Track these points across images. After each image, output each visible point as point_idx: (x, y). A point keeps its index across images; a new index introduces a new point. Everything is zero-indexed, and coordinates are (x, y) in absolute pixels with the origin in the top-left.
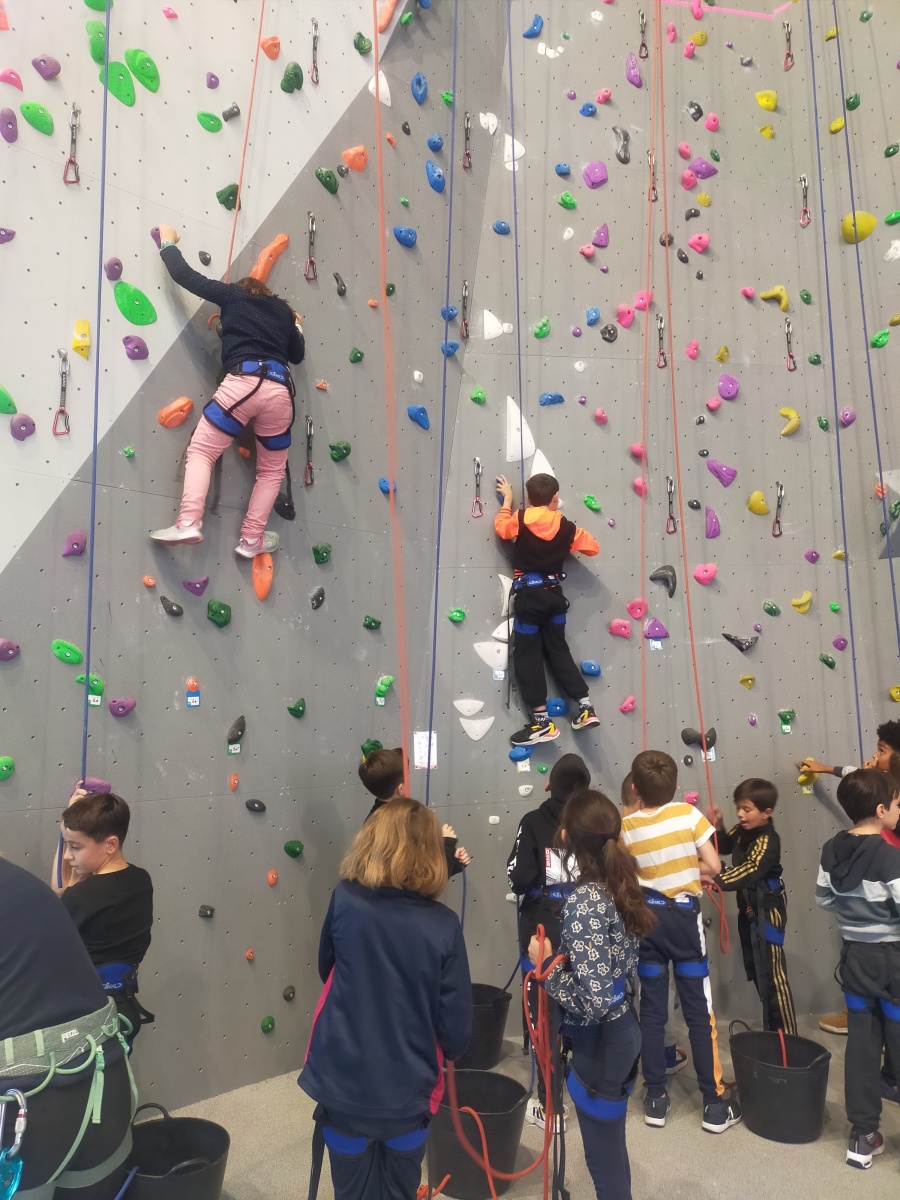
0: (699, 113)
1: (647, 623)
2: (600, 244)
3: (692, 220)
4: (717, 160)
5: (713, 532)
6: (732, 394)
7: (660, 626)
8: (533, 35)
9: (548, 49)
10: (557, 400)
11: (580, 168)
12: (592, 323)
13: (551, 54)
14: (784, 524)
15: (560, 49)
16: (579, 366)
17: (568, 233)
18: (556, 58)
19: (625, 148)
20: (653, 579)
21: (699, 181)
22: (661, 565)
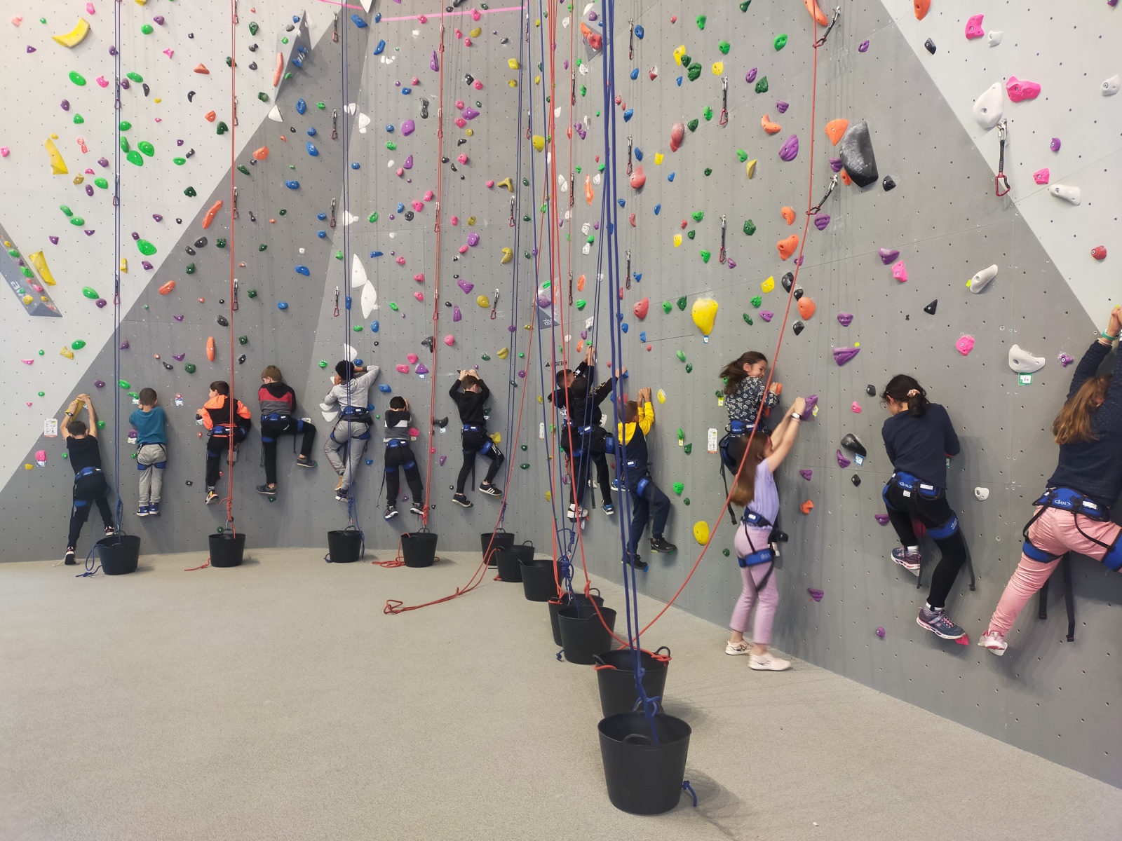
0: (471, 80)
1: (417, 366)
2: (409, 167)
3: (462, 145)
4: (480, 107)
5: (458, 318)
6: (475, 243)
7: (424, 367)
8: (378, 53)
9: (387, 60)
10: (379, 254)
11: (400, 126)
12: (400, 211)
13: (388, 61)
14: (498, 312)
15: (393, 58)
16: (392, 235)
17: (391, 163)
18: (391, 64)
19: (426, 110)
20: (422, 343)
21: (467, 121)
22: (428, 336)
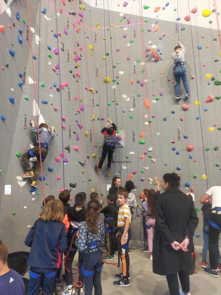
0: (78, 45)
1: (64, 159)
2: (57, 68)
3: (76, 68)
4: (81, 57)
5: (78, 139)
6: (83, 109)
7: (66, 159)
8: (44, 13)
10: (46, 103)
11: (53, 49)
12: (55, 86)
13: (48, 19)
15: (50, 19)
16: (51, 96)
17: (50, 63)
19: (63, 47)
21: (78, 60)
22: (67, 145)
